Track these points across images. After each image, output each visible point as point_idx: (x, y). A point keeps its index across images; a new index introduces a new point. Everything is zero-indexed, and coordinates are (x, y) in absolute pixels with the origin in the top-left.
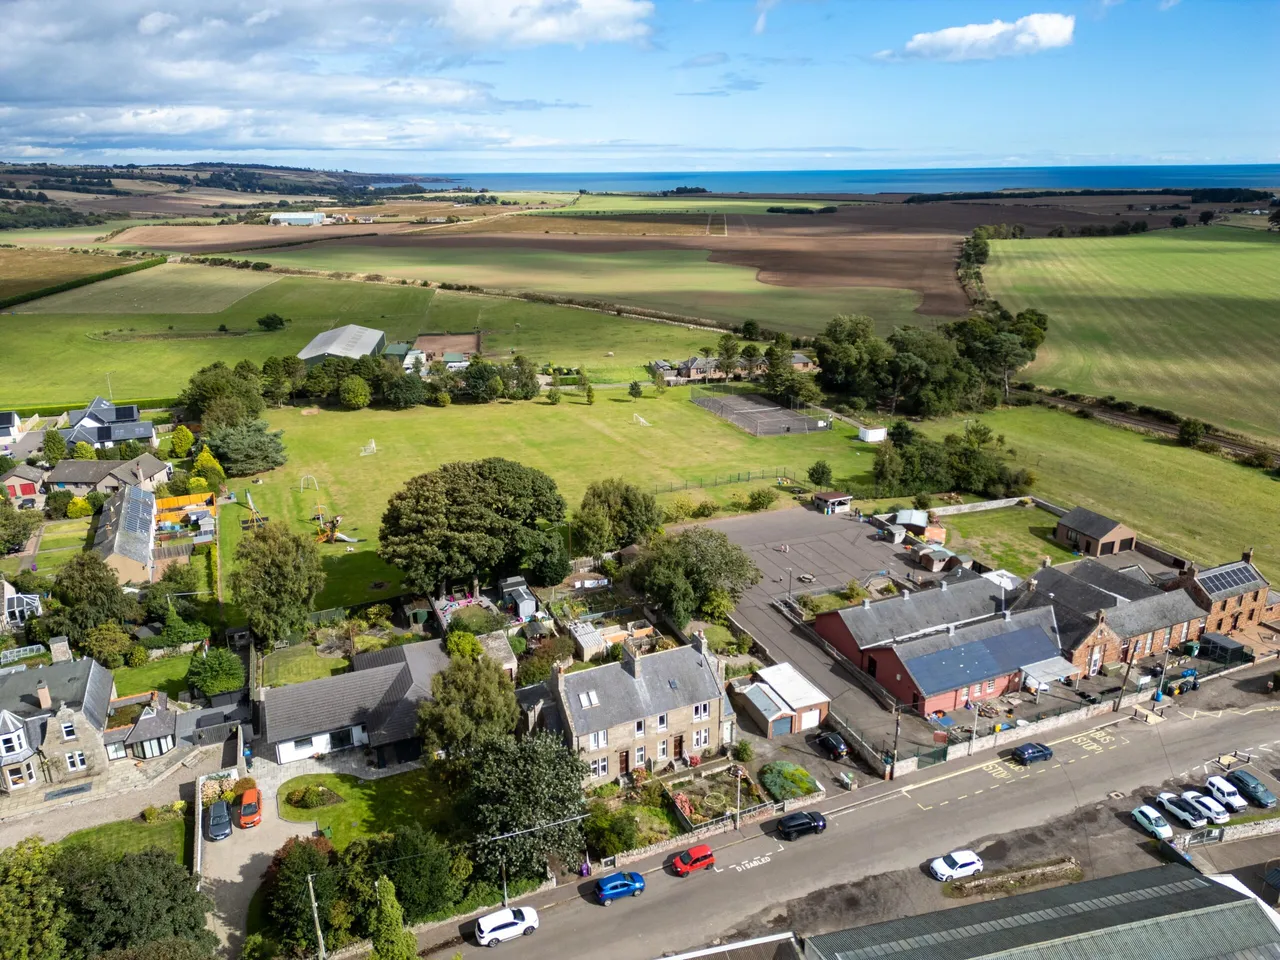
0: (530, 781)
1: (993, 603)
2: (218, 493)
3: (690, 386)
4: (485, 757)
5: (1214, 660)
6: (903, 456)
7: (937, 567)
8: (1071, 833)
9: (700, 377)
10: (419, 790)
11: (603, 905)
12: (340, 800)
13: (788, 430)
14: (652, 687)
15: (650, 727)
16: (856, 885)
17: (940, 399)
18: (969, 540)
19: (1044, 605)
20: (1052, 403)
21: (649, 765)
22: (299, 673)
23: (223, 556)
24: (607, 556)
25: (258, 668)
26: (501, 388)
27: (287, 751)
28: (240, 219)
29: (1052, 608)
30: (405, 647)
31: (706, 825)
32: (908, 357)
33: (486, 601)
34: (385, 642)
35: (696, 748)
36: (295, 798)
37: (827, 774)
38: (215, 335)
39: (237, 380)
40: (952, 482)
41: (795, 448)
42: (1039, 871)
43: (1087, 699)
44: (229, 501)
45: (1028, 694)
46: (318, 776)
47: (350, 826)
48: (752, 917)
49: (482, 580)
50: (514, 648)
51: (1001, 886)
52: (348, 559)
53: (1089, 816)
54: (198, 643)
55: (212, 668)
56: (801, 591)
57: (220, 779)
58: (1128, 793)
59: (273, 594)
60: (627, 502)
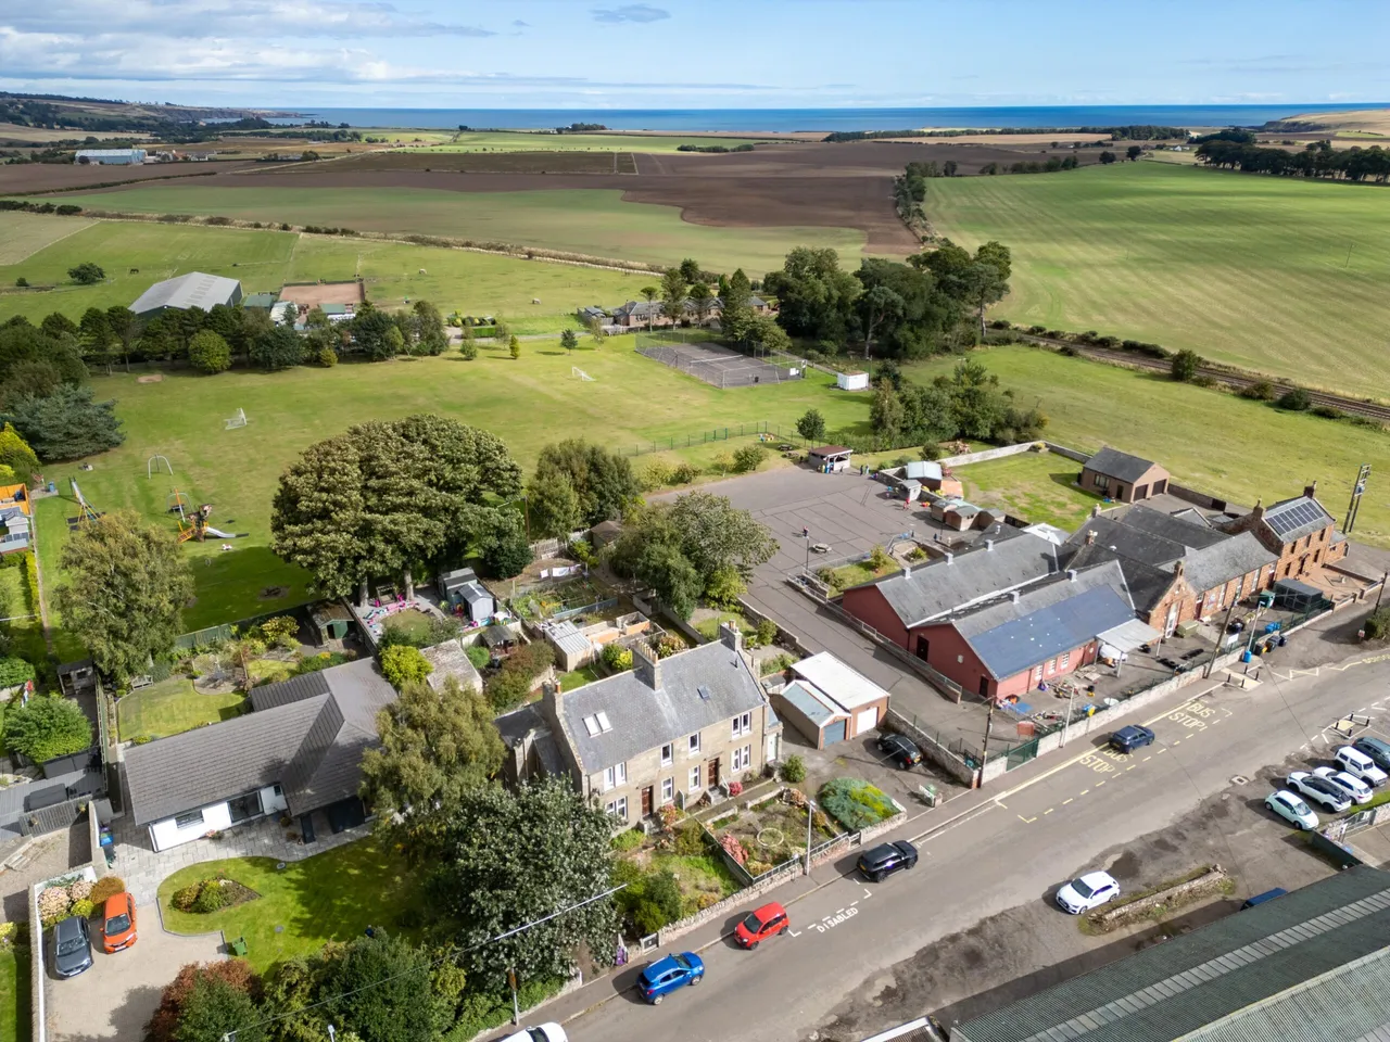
0: (542, 852)
1: (1046, 562)
2: (31, 485)
3: (633, 335)
4: (472, 822)
5: (1291, 610)
6: (902, 400)
7: (965, 525)
8: (1204, 833)
9: (642, 324)
10: (368, 866)
11: (653, 1004)
12: (252, 895)
13: (757, 380)
14: (677, 699)
15: (679, 752)
16: (972, 932)
17: (918, 339)
18: (989, 493)
19: (1108, 560)
20: (1033, 342)
21: (679, 801)
22: (173, 719)
23: (45, 568)
24: (575, 537)
25: (110, 716)
26: (401, 341)
27: (166, 833)
28: (35, 158)
29: (1117, 562)
30: (325, 672)
31: (769, 875)
32: (884, 292)
33: (425, 603)
34: (293, 666)
35: (735, 771)
36: (185, 900)
37: (901, 789)
38: (14, 290)
39: (45, 338)
40: (957, 430)
41: (770, 400)
42: (1186, 887)
43: (1172, 668)
44: (48, 495)
45: (1104, 667)
46: (216, 863)
47: (272, 932)
48: (852, 994)
49: (416, 576)
50: (475, 662)
51: (1146, 913)
52: (226, 560)
53: (1216, 810)
54: (17, 688)
55: (39, 725)
56: (817, 563)
57: (68, 885)
58: (1252, 777)
59: (122, 615)
60: (595, 467)
